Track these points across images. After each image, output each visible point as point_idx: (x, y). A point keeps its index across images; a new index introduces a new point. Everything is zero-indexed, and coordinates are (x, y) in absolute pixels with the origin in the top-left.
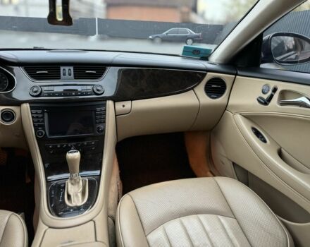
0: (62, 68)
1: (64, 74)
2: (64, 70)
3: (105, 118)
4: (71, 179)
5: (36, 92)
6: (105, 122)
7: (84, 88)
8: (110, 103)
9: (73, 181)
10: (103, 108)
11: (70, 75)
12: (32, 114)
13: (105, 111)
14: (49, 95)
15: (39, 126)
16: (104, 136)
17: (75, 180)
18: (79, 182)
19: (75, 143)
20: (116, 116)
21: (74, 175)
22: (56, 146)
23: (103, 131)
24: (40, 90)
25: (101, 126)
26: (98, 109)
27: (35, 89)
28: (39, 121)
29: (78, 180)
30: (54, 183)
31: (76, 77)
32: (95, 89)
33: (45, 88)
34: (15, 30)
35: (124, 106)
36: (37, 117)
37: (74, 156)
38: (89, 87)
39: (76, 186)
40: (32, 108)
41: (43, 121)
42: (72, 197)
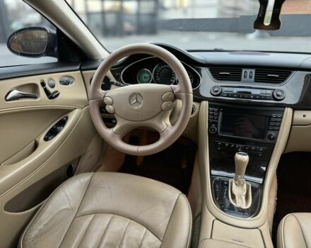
0: (244, 70)
1: (245, 77)
2: (246, 72)
3: (279, 126)
4: (236, 180)
5: (216, 91)
6: (278, 130)
7: (264, 91)
8: (289, 111)
9: (237, 182)
10: (279, 115)
11: (251, 77)
12: (209, 110)
13: (282, 118)
14: (228, 96)
15: (213, 123)
16: (274, 145)
17: (240, 182)
18: (243, 185)
19: (243, 146)
20: (292, 125)
21: (239, 176)
22: (224, 144)
23: (275, 139)
24: (220, 91)
25: (273, 134)
26: (274, 115)
27: (216, 89)
28: (213, 118)
29: (242, 183)
30: (218, 178)
31: (257, 80)
32: (275, 94)
33: (226, 89)
34: (181, 30)
35: (304, 116)
36: (213, 115)
37: (243, 158)
38: (269, 92)
39: (240, 188)
40: (210, 106)
41: (217, 119)
42: (237, 197)
